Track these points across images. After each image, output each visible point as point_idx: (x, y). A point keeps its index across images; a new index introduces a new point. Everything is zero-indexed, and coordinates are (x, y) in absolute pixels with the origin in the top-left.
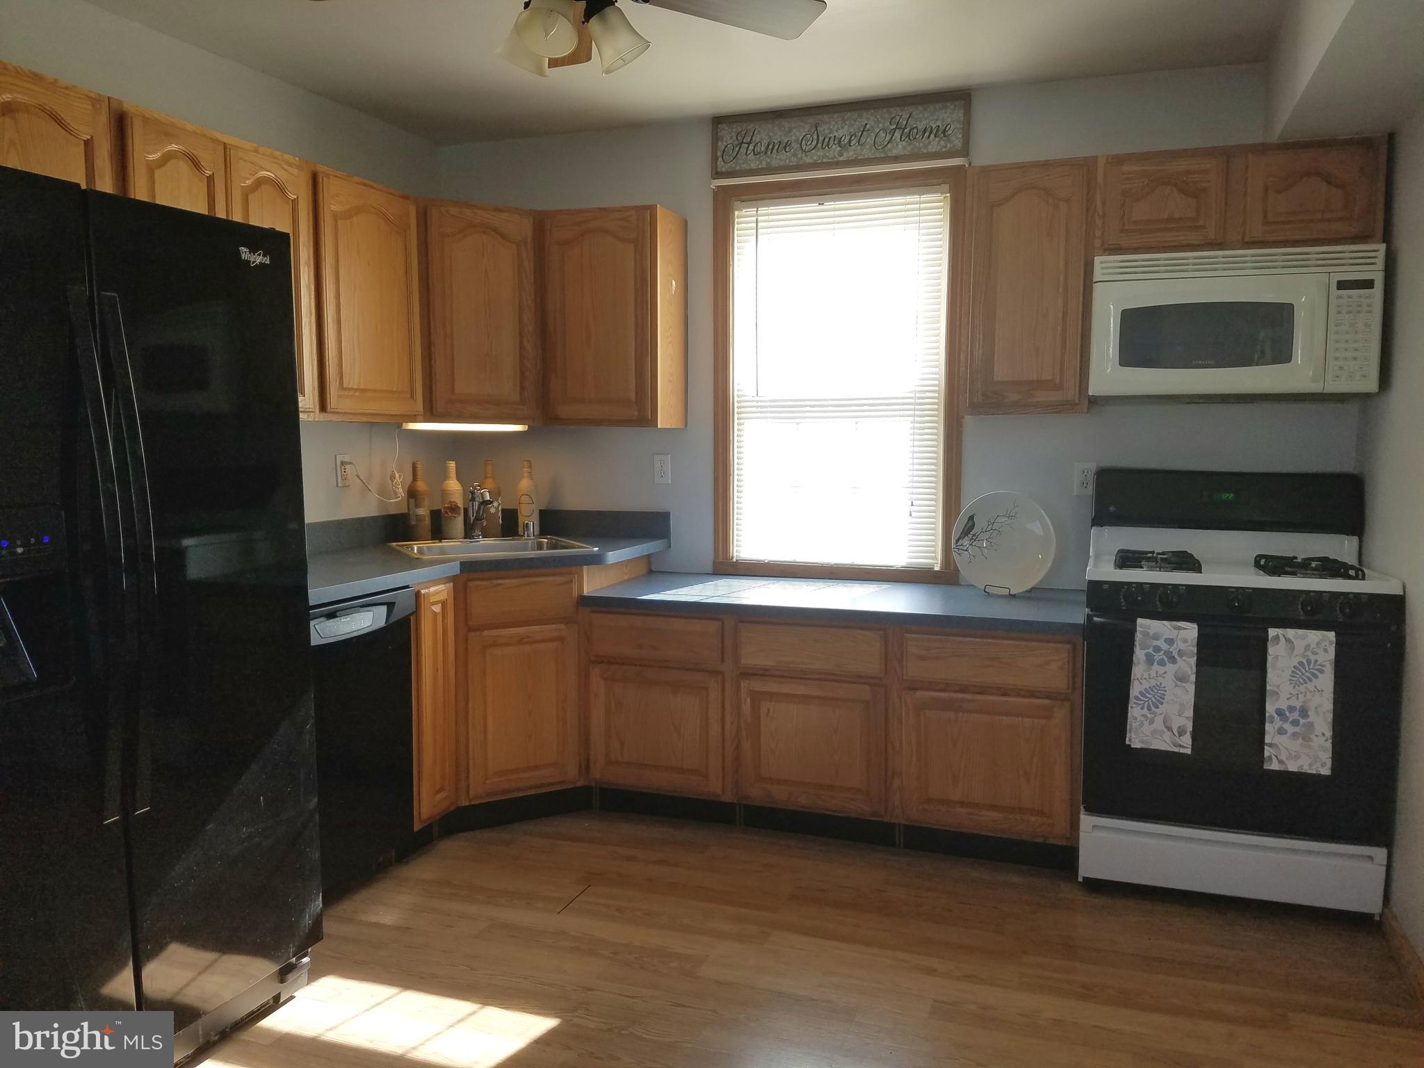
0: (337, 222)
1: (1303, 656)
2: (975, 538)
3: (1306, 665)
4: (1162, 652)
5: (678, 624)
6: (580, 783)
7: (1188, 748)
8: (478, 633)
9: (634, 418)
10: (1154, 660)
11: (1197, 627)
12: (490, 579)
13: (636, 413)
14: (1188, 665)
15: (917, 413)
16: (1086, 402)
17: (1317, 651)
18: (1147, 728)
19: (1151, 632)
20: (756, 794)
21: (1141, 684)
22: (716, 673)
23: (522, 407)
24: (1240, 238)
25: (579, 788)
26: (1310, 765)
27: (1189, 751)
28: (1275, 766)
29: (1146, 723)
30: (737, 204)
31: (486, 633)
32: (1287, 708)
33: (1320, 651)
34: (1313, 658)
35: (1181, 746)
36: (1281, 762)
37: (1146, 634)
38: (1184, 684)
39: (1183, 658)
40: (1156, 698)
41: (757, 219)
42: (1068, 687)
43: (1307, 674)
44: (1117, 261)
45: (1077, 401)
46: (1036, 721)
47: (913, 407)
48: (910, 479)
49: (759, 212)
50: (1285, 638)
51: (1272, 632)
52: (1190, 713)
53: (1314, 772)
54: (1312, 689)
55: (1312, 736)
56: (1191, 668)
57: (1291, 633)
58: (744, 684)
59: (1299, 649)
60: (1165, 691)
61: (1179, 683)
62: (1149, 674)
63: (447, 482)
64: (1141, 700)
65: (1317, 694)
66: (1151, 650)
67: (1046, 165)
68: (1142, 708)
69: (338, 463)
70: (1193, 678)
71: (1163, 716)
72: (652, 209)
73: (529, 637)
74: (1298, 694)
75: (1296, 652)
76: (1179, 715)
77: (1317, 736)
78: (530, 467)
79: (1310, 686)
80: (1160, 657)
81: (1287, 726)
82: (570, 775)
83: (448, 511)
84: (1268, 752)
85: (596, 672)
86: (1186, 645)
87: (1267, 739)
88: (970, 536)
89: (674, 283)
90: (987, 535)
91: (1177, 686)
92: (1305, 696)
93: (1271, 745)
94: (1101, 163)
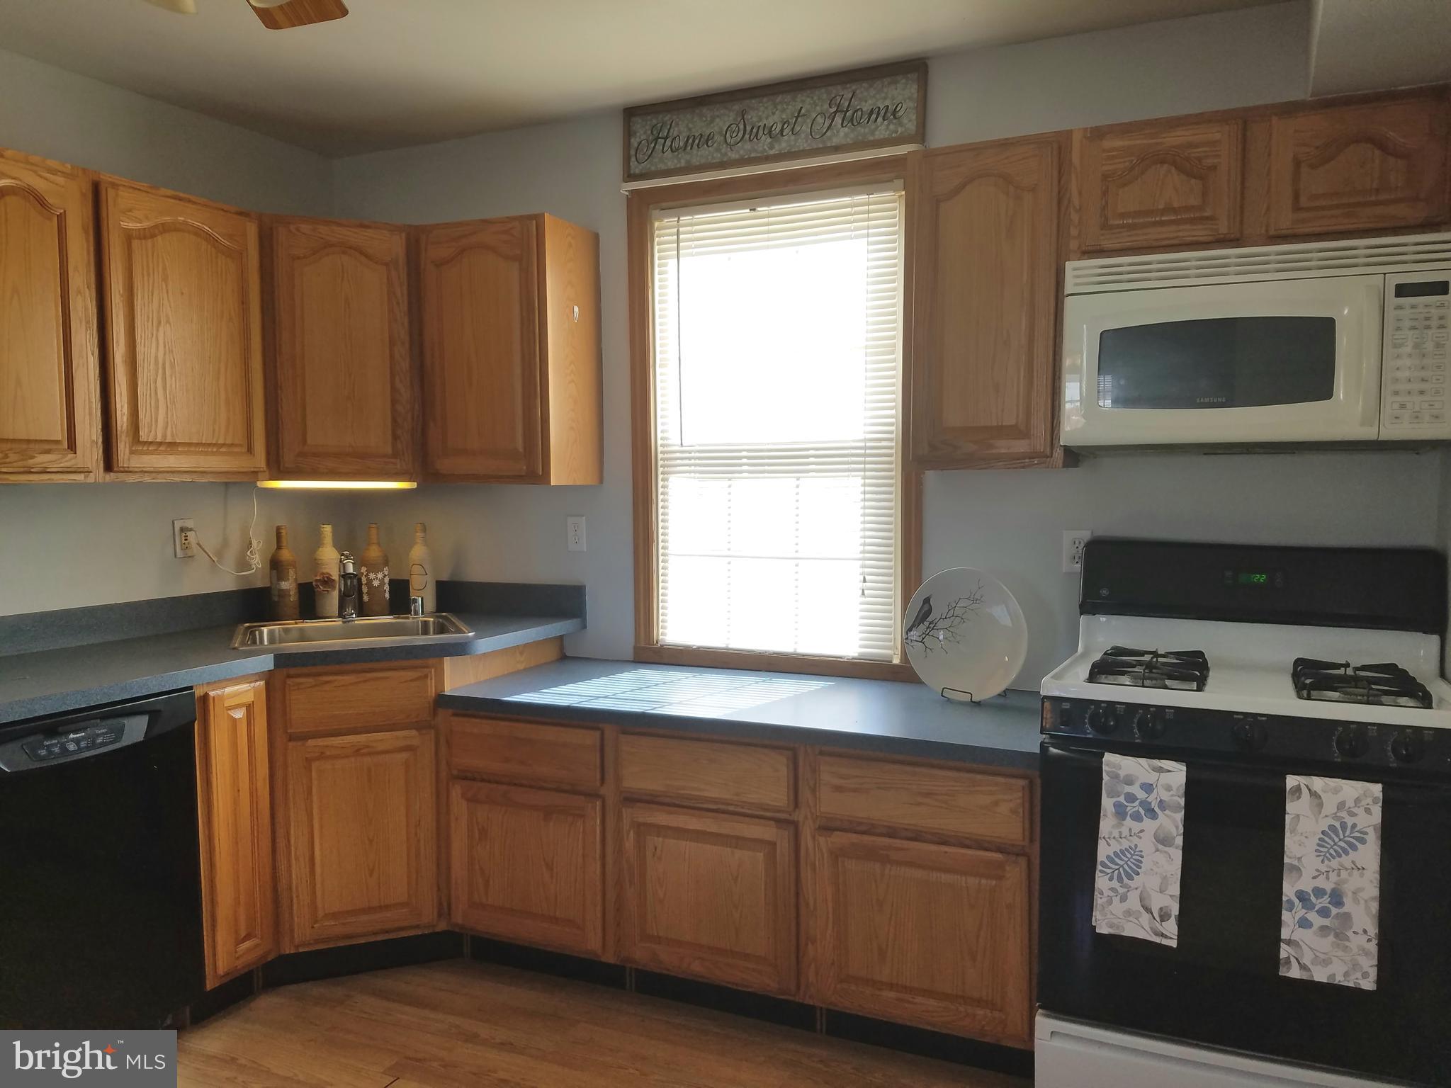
0: (130, 242)
1: (1335, 817)
2: (932, 627)
3: (1340, 832)
4: (1137, 803)
5: (549, 733)
6: (442, 926)
7: (1171, 938)
8: (300, 743)
9: (523, 474)
10: (1126, 813)
11: (1185, 768)
12: (320, 675)
13: (525, 468)
14: (1173, 823)
15: (867, 466)
16: (1058, 455)
17: (1355, 810)
18: (1117, 908)
19: (1122, 773)
20: (640, 954)
21: (1109, 845)
22: (593, 795)
23: (393, 460)
24: (1263, 231)
25: (438, 933)
26: (1346, 974)
27: (1174, 944)
28: (1295, 973)
29: (1116, 900)
30: (655, 213)
31: (311, 742)
32: (1313, 890)
33: (1360, 811)
34: (1350, 821)
35: (1163, 935)
36: (1303, 967)
37: (1115, 777)
38: (1167, 849)
39: (1166, 812)
40: (1131, 867)
41: (678, 231)
42: (1024, 838)
43: (1342, 844)
44: (1096, 267)
45: (1048, 453)
46: (984, 881)
47: (863, 459)
48: (861, 548)
49: (680, 222)
50: (1309, 790)
51: (1291, 781)
52: (1175, 889)
53: (1351, 985)
54: (1349, 865)
55: (1350, 933)
56: (1177, 827)
57: (1318, 783)
58: (627, 813)
59: (1330, 806)
60: (1142, 857)
61: (1160, 847)
62: (1120, 832)
63: (320, 549)
64: (1109, 868)
65: (1355, 872)
66: (1122, 799)
67: (1004, 144)
68: (1111, 879)
69: (177, 529)
70: (1179, 841)
71: (1139, 891)
72: (538, 219)
73: (368, 747)
74: (1328, 872)
75: (1324, 812)
76: (1161, 892)
77: (1354, 932)
78: (424, 530)
79: (1346, 860)
80: (1135, 809)
81: (1312, 916)
82: (427, 918)
83: (319, 584)
84: (1285, 951)
85: (456, 792)
86: (1171, 793)
87: (1285, 934)
88: (926, 623)
89: (576, 309)
90: (947, 623)
91: (1157, 850)
92: (1339, 875)
93: (1289, 942)
94: (1077, 138)
